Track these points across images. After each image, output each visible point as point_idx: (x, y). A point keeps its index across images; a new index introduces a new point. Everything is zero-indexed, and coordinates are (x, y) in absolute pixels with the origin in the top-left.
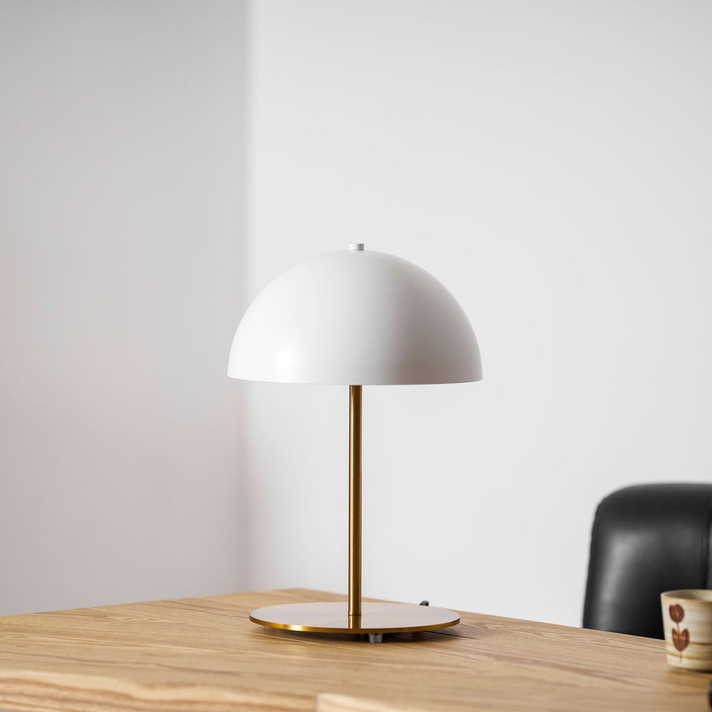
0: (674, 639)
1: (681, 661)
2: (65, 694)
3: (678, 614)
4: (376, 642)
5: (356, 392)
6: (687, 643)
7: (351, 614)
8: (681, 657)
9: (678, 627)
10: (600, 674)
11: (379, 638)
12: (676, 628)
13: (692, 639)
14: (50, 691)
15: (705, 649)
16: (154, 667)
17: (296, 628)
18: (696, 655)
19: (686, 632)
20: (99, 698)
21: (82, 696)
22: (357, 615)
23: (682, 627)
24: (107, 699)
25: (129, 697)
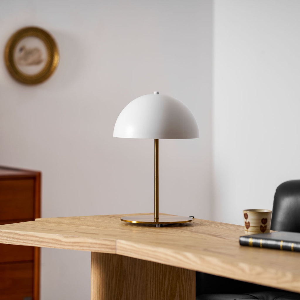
0: (246, 225)
1: (248, 233)
2: (41, 240)
3: (246, 217)
4: (158, 227)
5: (157, 141)
6: (249, 226)
7: (155, 218)
8: (248, 231)
9: (247, 221)
10: (220, 237)
11: (160, 225)
12: (246, 222)
13: (251, 225)
14: (37, 239)
15: (255, 229)
16: (74, 232)
17: (134, 222)
18: (252, 230)
19: (249, 223)
20: (51, 241)
21: (47, 240)
22: (157, 218)
23: (248, 221)
24: (54, 242)
25: (60, 241)
